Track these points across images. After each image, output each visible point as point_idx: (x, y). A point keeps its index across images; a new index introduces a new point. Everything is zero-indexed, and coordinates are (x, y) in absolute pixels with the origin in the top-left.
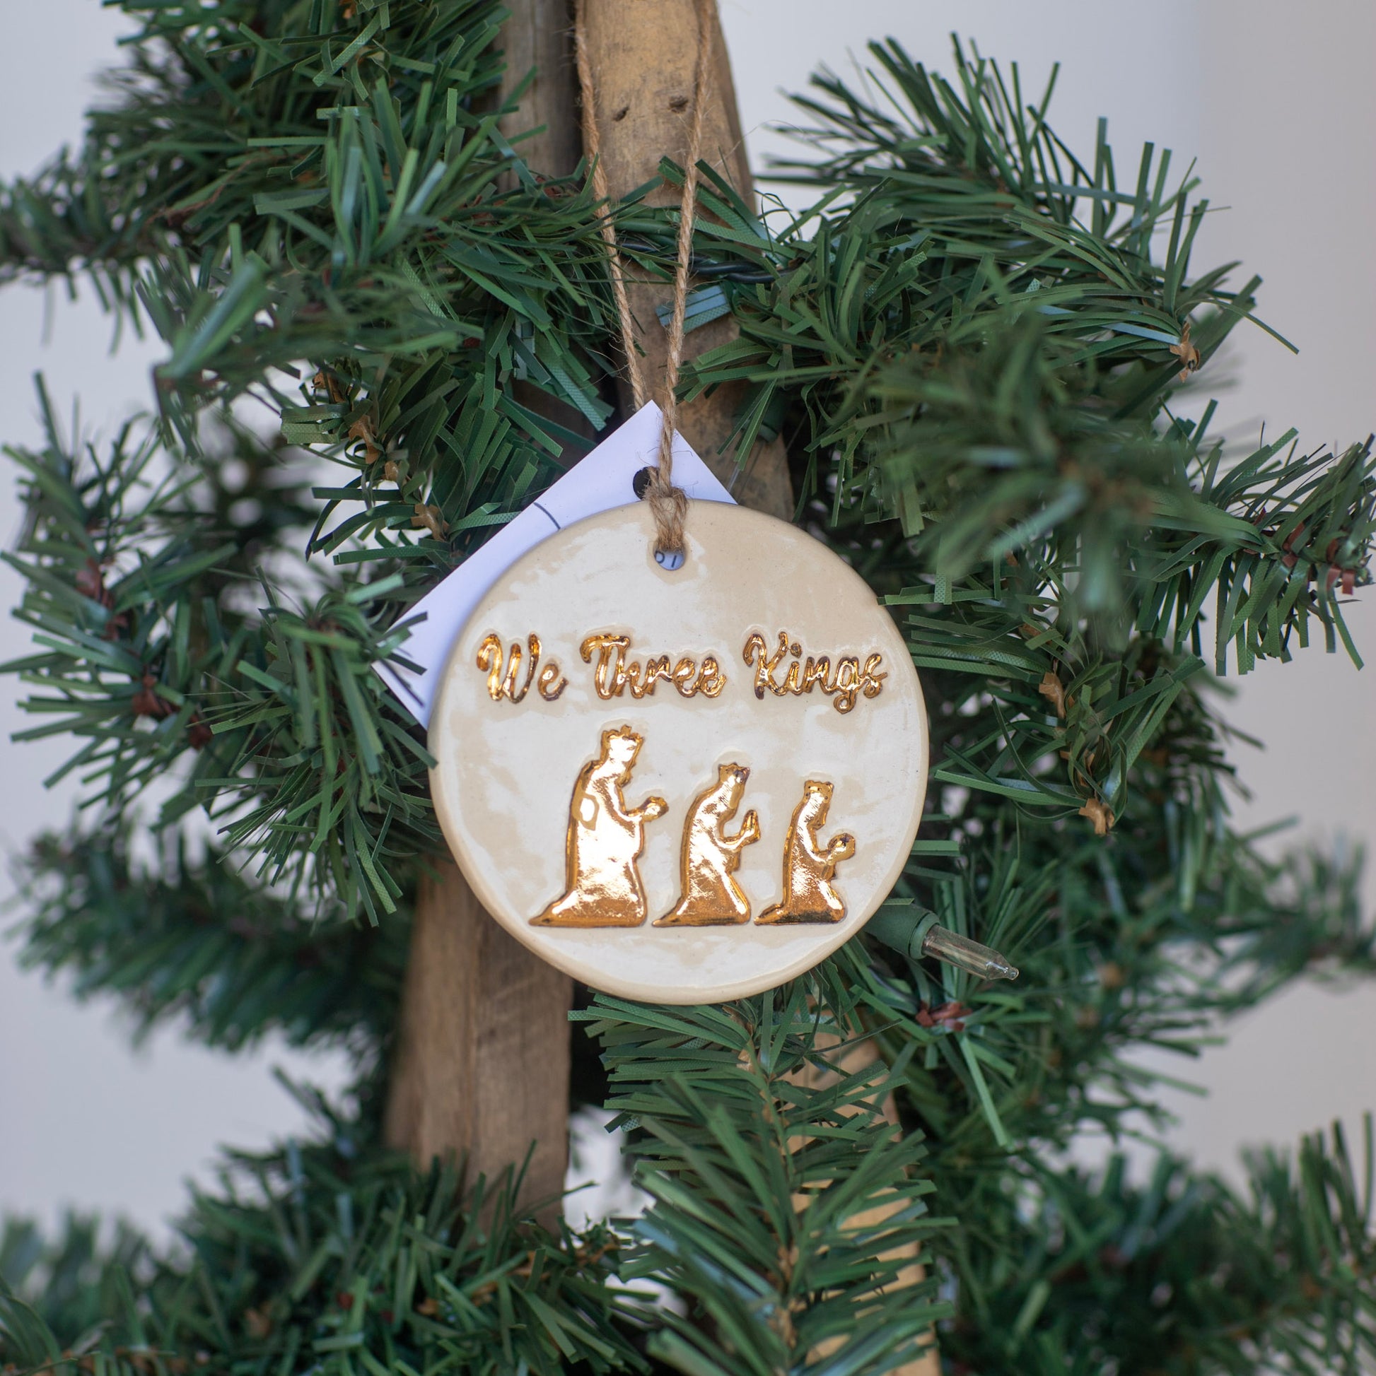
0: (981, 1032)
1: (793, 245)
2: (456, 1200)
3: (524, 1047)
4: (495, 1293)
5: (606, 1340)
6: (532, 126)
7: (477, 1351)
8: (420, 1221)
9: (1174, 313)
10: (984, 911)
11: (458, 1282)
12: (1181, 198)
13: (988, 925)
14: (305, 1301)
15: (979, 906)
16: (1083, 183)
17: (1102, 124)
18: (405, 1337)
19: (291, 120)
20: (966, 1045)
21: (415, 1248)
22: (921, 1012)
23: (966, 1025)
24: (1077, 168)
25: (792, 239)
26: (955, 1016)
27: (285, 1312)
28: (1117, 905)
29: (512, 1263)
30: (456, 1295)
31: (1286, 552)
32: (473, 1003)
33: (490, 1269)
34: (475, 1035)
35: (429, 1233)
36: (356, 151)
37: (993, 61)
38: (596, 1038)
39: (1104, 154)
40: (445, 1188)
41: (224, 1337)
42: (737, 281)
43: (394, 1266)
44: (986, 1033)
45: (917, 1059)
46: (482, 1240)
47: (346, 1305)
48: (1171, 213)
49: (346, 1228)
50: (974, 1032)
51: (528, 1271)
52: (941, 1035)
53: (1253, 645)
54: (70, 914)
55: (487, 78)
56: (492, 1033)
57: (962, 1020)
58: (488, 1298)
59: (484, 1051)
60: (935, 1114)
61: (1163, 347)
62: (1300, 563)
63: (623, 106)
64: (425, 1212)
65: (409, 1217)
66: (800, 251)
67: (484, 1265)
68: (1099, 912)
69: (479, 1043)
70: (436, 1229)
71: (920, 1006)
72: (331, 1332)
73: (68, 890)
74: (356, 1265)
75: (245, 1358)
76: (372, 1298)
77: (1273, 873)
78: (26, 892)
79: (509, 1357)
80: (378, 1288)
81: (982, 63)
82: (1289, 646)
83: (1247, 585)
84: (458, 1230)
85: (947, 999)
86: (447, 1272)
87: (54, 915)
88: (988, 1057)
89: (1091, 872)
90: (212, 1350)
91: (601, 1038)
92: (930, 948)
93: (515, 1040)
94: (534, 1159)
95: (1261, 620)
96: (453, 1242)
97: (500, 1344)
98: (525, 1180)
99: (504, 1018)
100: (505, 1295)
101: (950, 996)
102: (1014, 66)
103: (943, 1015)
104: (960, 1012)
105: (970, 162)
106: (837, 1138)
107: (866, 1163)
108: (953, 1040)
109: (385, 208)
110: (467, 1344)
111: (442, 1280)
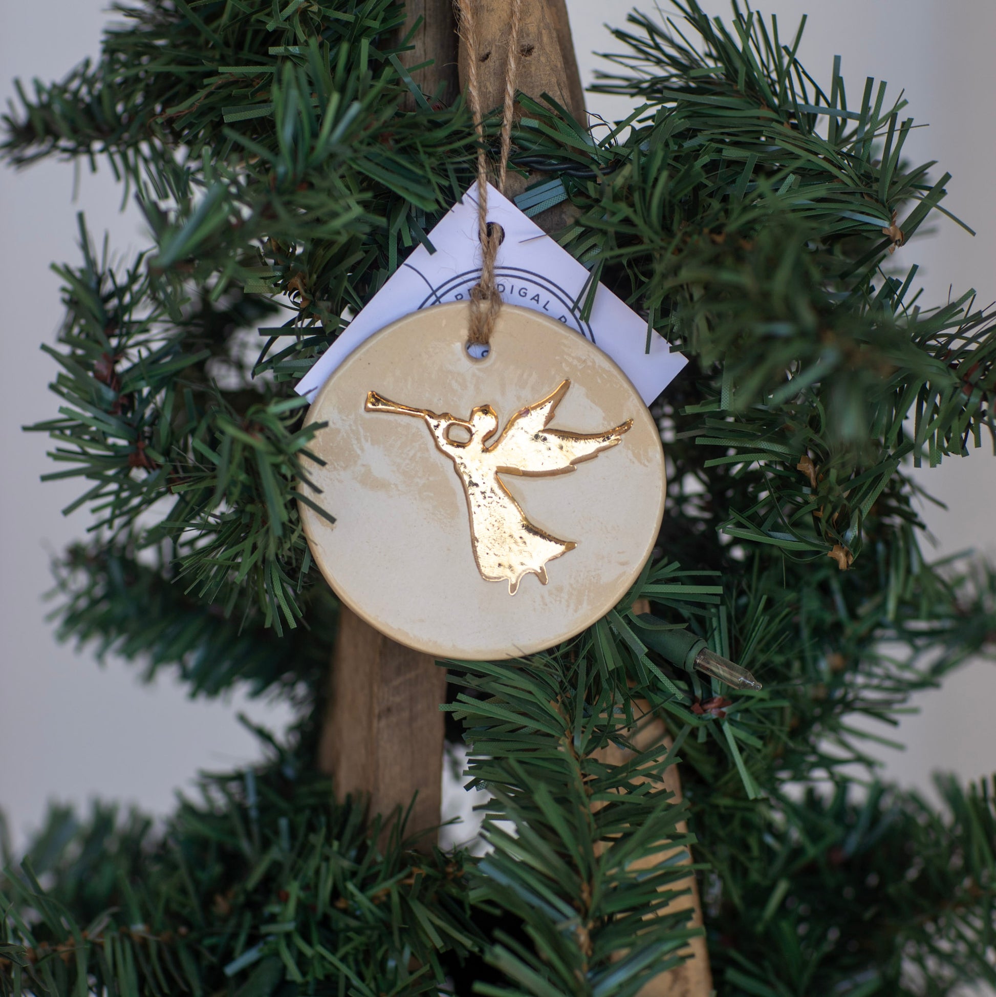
0: (738, 717)
1: (611, 150)
2: (362, 828)
3: (412, 719)
4: (389, 895)
5: (466, 933)
6: (422, 60)
7: (375, 937)
8: (336, 844)
9: (886, 204)
10: (741, 630)
11: (362, 888)
12: (893, 116)
13: (745, 640)
14: (256, 890)
15: (737, 627)
16: (823, 104)
17: (837, 60)
18: (325, 922)
19: (250, 50)
20: (726, 727)
21: (332, 862)
22: (696, 704)
23: (727, 713)
24: (819, 93)
25: (610, 144)
26: (720, 707)
27: (241, 899)
28: (842, 612)
29: (401, 876)
30: (360, 897)
31: (966, 382)
32: (375, 689)
33: (385, 879)
34: (376, 711)
35: (342, 854)
36: (294, 93)
37: (758, 13)
38: (460, 721)
39: (838, 82)
40: (355, 819)
41: (198, 918)
42: (572, 176)
43: (317, 872)
44: (742, 717)
45: (693, 734)
46: (380, 858)
47: (284, 899)
48: (886, 129)
49: (285, 842)
50: (733, 718)
51: (412, 881)
52: (709, 720)
53: (941, 446)
54: (94, 602)
55: (392, 23)
56: (389, 710)
57: (724, 709)
58: (384, 899)
59: (383, 723)
60: (706, 768)
61: (878, 228)
62: (975, 391)
63: (487, 51)
64: (339, 838)
65: (328, 841)
66: (616, 154)
67: (382, 876)
68: (829, 618)
69: (379, 717)
70: (348, 849)
71: (694, 700)
72: (273, 918)
73: (93, 584)
74: (292, 868)
75: (211, 935)
76: (302, 895)
77: (960, 581)
78: (63, 585)
79: (397, 944)
80: (305, 887)
81: (750, 15)
82: (967, 445)
83: (938, 400)
84: (363, 850)
85: (714, 695)
86: (355, 881)
87: (83, 603)
88: (742, 735)
89: (824, 588)
90: (190, 926)
91: (463, 721)
92: (699, 664)
93: (406, 715)
94: (418, 798)
95: (946, 429)
96: (359, 860)
97: (391, 934)
98: (412, 813)
99: (398, 699)
100: (395, 898)
101: (716, 692)
102: (774, 17)
103: (710, 707)
104: (723, 704)
105: (741, 86)
106: (628, 803)
107: (650, 820)
108: (717, 724)
109: (315, 135)
110: (369, 932)
111: (351, 886)
